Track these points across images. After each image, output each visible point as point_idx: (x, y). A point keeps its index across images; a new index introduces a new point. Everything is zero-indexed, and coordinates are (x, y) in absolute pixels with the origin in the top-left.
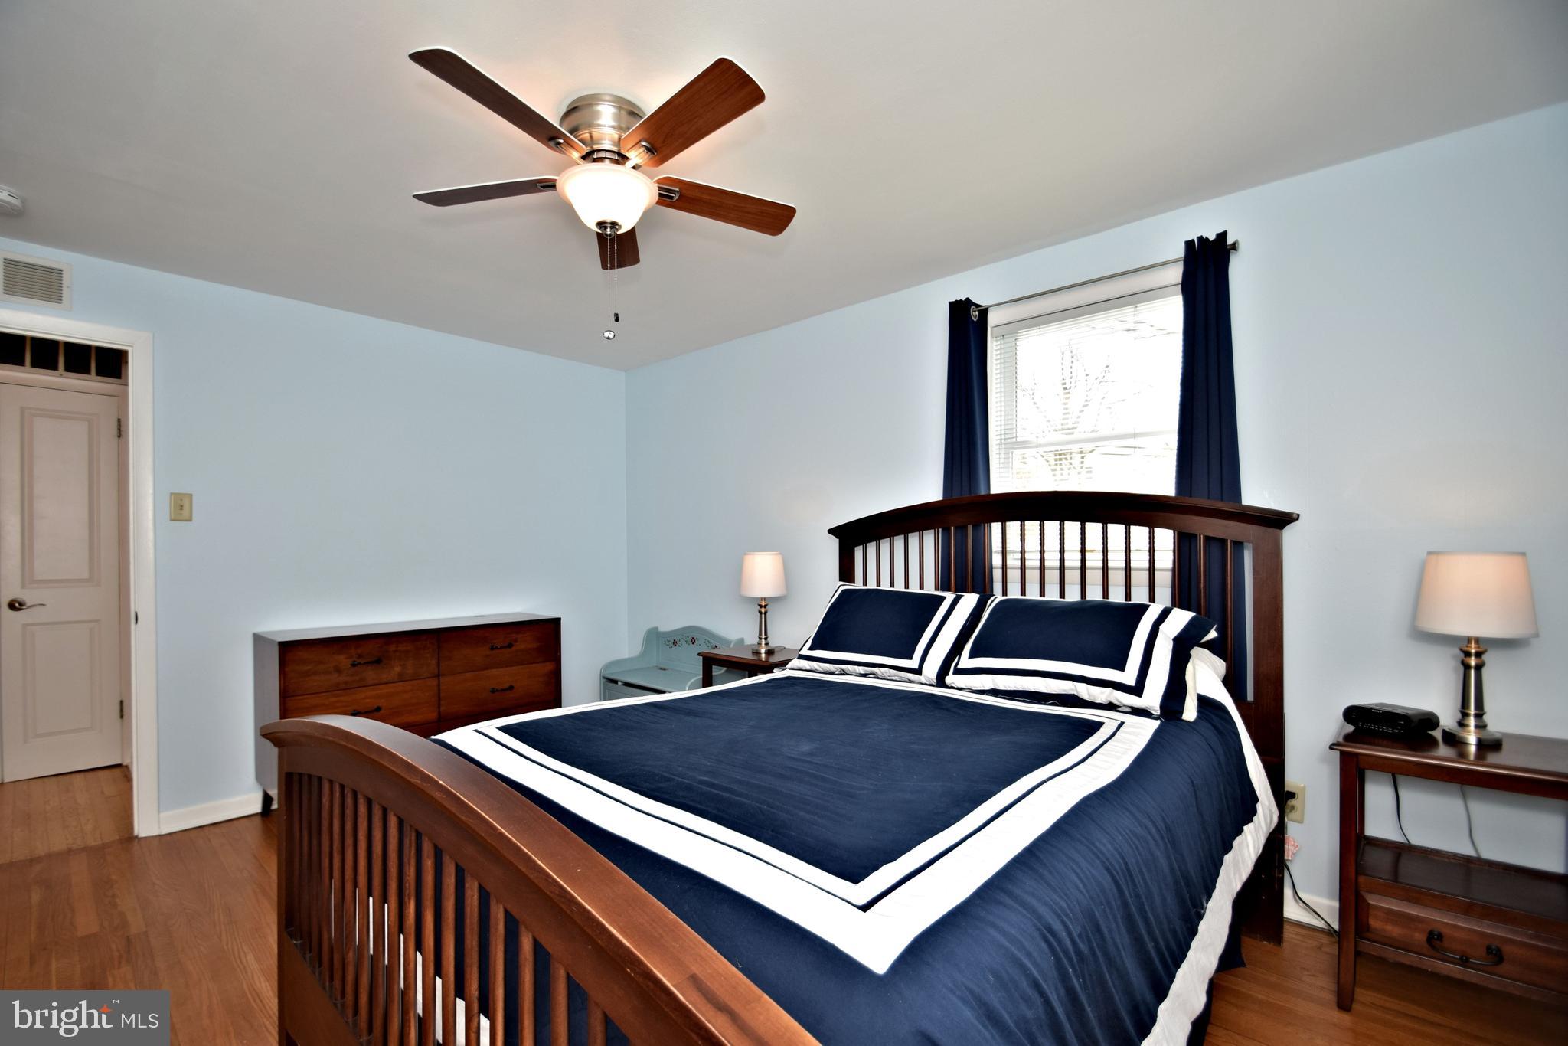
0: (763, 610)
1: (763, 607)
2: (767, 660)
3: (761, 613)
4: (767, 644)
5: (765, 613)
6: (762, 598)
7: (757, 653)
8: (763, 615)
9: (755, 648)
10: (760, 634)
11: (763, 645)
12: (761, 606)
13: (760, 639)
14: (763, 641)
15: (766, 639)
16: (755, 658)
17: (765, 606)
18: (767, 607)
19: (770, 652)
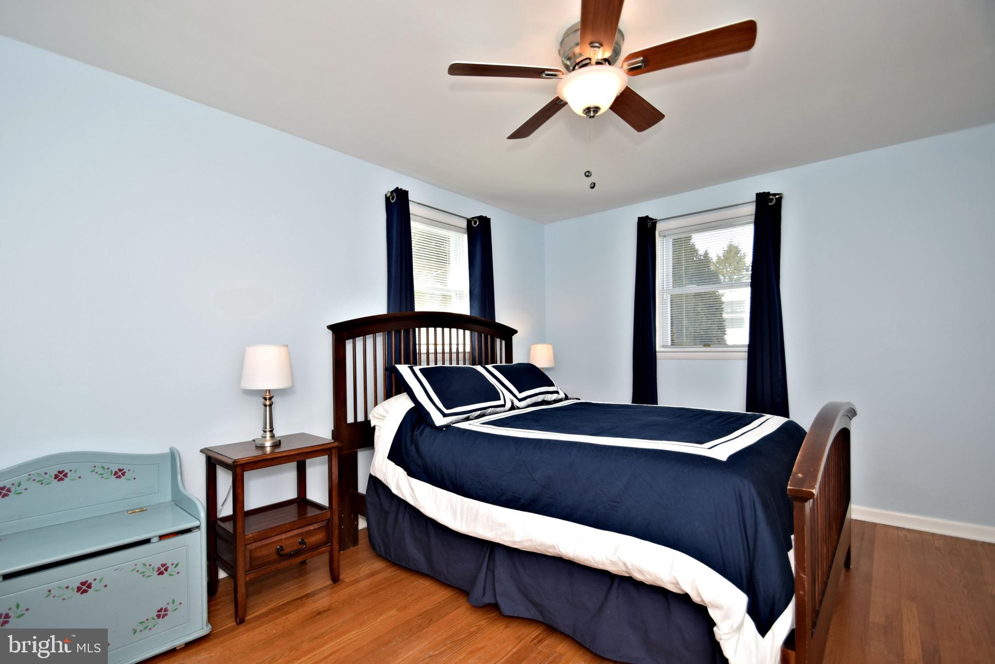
0: (268, 403)
1: (268, 399)
2: (272, 452)
3: (265, 405)
4: (273, 436)
5: (270, 405)
6: (266, 390)
7: (262, 447)
8: (268, 408)
9: (258, 443)
10: (265, 427)
11: (268, 438)
12: (265, 399)
13: (265, 432)
14: (268, 434)
15: (271, 431)
16: (259, 453)
17: (270, 399)
18: (273, 400)
19: (277, 445)
